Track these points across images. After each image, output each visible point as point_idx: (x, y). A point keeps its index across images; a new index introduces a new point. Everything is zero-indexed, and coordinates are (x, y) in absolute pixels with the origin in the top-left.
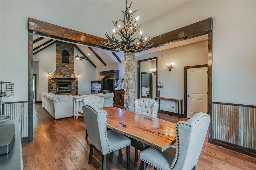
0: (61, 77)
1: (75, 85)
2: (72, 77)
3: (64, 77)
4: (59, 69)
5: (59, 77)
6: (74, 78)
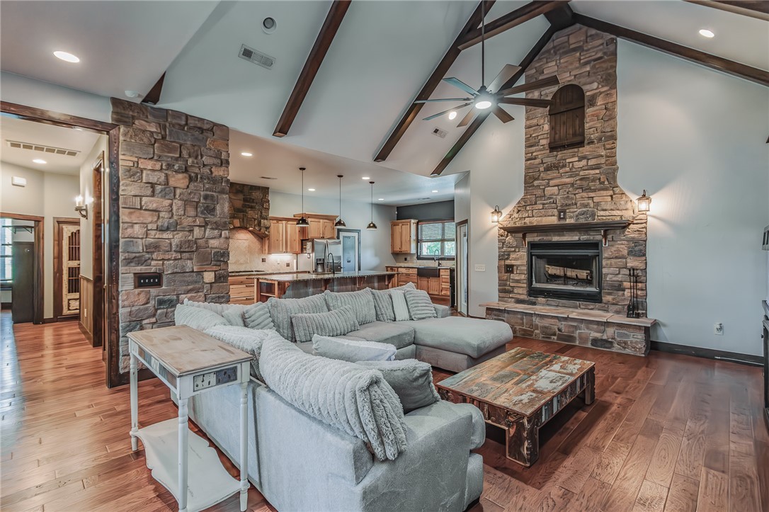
0: (544, 218)
1: (623, 257)
2: (602, 213)
3: (560, 218)
4: (536, 183)
5: (535, 221)
6: (618, 218)
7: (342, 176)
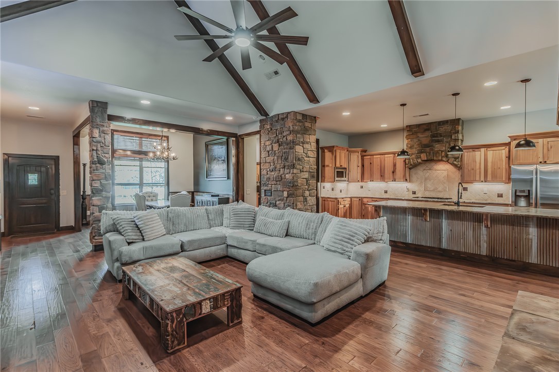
7: (458, 94)
